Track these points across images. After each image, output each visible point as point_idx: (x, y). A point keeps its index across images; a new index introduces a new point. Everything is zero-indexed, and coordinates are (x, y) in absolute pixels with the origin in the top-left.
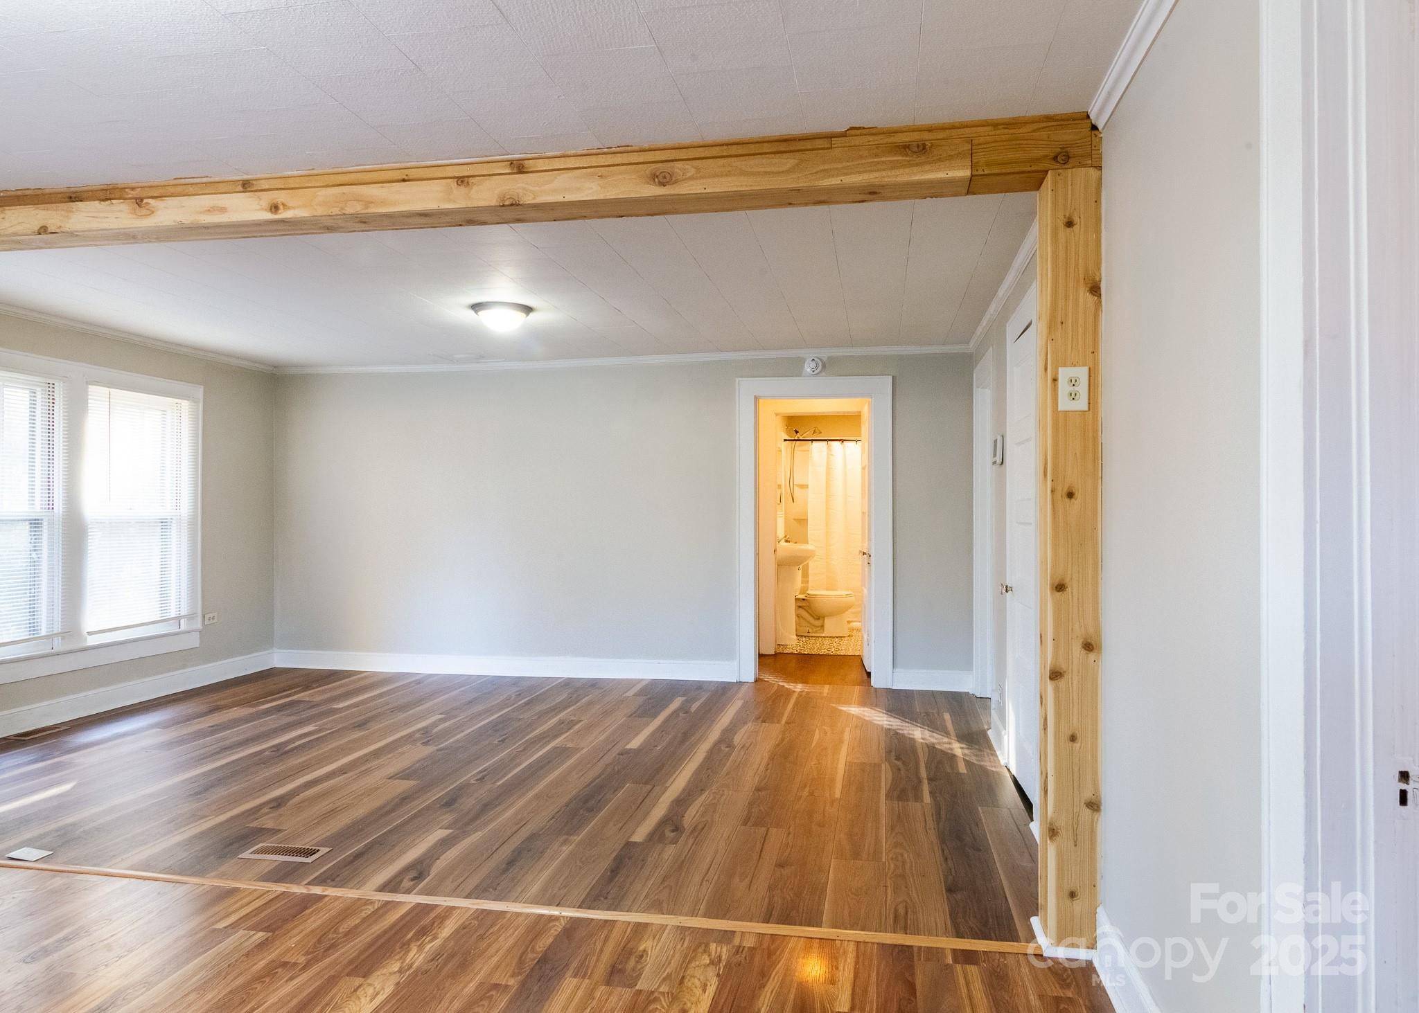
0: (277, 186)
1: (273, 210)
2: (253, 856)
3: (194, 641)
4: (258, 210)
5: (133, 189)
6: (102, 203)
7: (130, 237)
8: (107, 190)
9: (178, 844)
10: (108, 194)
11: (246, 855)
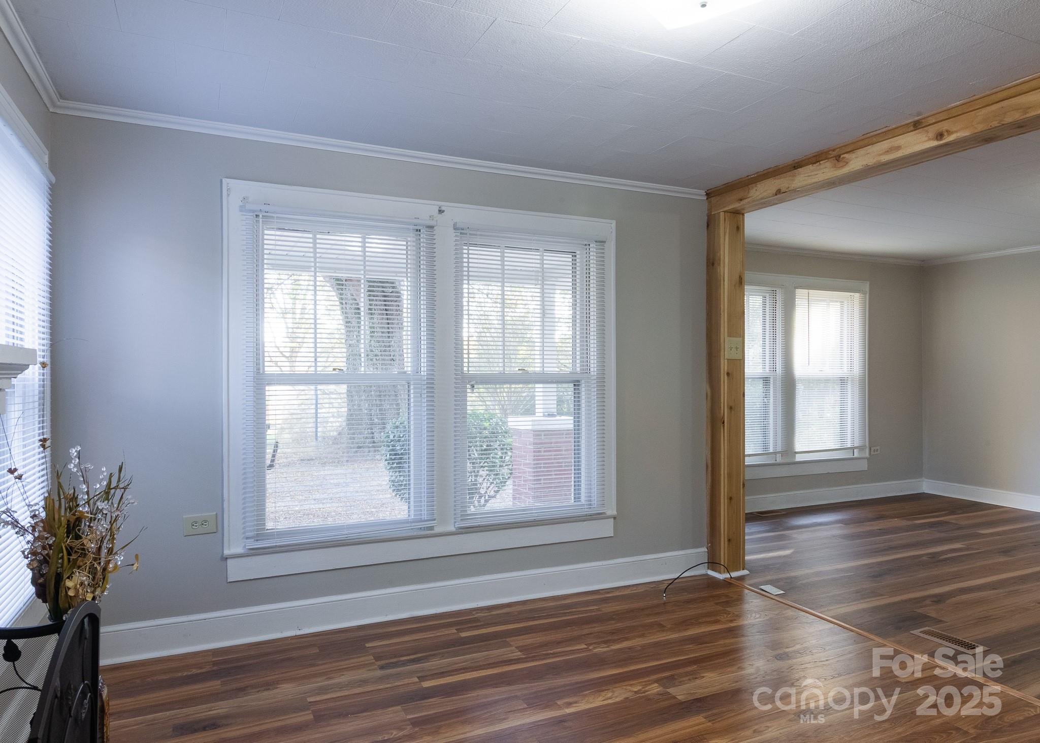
0: (942, 119)
1: (939, 138)
2: (922, 635)
3: (864, 466)
4: (927, 141)
5: (834, 150)
6: (814, 165)
7: (831, 184)
8: (816, 156)
9: (864, 610)
10: (816, 158)
11: (916, 632)
